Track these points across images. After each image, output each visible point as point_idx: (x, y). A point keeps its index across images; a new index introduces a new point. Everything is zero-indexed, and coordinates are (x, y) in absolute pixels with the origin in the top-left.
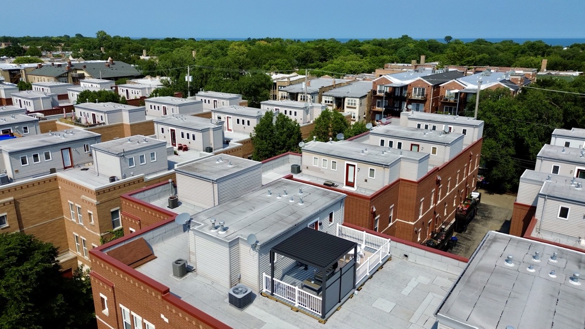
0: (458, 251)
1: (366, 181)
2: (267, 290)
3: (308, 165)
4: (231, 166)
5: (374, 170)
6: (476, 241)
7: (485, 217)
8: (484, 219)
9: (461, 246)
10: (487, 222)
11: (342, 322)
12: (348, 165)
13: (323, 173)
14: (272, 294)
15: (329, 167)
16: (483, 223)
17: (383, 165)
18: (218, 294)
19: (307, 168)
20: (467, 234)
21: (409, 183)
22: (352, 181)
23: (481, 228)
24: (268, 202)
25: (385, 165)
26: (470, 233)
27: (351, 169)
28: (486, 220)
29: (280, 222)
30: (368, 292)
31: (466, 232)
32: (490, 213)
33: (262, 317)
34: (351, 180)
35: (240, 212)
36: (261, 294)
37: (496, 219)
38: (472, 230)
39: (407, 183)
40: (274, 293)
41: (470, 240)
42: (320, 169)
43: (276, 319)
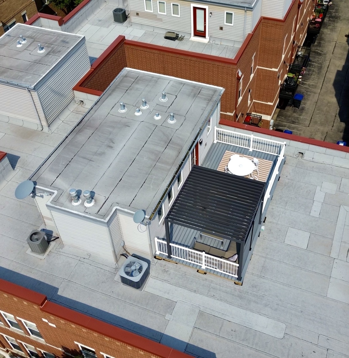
0: (311, 72)
1: (221, 28)
2: (162, 253)
3: (138, 10)
4: (42, 52)
5: (232, 14)
6: (327, 55)
7: (333, 17)
8: (331, 21)
9: (313, 65)
10: (336, 25)
11: (261, 277)
12: (195, 9)
13: (161, 20)
14: (169, 257)
15: (169, 11)
16: (331, 27)
17: (244, 7)
18: (102, 271)
19: (137, 14)
20: (317, 46)
21: (273, 22)
22: (203, 29)
23: (330, 34)
24: (127, 125)
25: (247, 8)
26: (319, 45)
27: (200, 13)
28: (334, 21)
29: (158, 164)
30: (274, 221)
31: (316, 43)
32: (337, 11)
33: (168, 293)
34: (200, 27)
35: (96, 154)
36: (155, 257)
37: (344, 19)
38: (321, 39)
39: (270, 22)
40: (171, 256)
41: (320, 54)
42: (156, 15)
43: (186, 292)
